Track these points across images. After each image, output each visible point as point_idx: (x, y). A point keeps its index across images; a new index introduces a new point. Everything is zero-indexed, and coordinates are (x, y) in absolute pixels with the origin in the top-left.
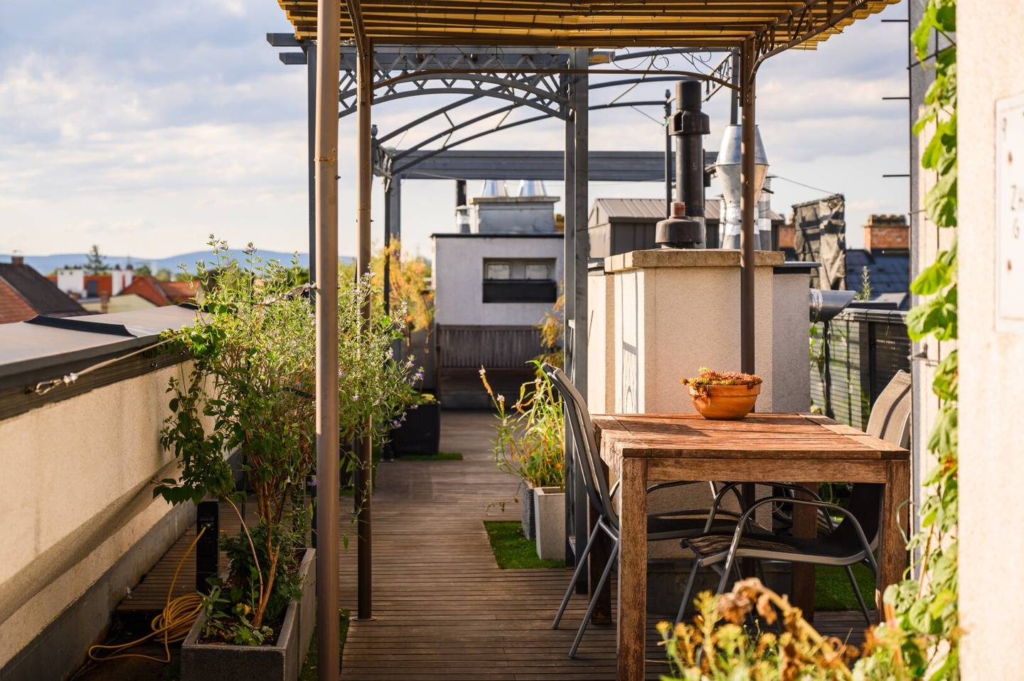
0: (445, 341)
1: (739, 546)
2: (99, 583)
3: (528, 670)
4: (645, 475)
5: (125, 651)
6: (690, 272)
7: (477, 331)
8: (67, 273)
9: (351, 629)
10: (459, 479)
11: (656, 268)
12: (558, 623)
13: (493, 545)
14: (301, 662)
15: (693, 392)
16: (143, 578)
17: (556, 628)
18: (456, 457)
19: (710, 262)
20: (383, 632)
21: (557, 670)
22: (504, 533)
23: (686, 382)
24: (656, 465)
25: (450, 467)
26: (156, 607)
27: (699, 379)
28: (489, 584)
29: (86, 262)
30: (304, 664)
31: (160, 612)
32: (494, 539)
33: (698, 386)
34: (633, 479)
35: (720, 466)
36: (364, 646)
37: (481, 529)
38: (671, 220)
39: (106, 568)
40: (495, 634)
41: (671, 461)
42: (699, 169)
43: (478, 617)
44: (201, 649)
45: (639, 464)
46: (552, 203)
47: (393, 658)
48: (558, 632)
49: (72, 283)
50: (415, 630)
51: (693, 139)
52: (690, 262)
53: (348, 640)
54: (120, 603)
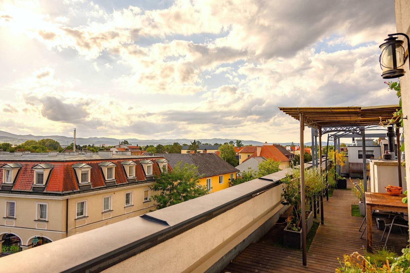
0: (351, 166)
1: (394, 223)
2: (277, 213)
3: (351, 240)
4: (371, 208)
5: (280, 225)
6: (387, 166)
7: (357, 164)
8: (288, 147)
9: (319, 226)
10: (349, 195)
11: (379, 165)
12: (360, 230)
13: (352, 211)
14: (308, 232)
15: (386, 190)
16: (286, 211)
17: (359, 231)
18: (350, 189)
19: (391, 164)
20: (325, 227)
21: (357, 241)
22: (355, 208)
23: (385, 188)
24: (374, 207)
25: (348, 192)
26: (286, 217)
27: (388, 187)
28: (349, 219)
29: (291, 144)
30: (309, 233)
31: (287, 218)
32: (352, 209)
33: (388, 189)
34: (369, 209)
35: (387, 208)
36: (321, 230)
37: (351, 206)
38: (385, 154)
39: (278, 210)
40: (347, 231)
41: (377, 206)
42: (393, 143)
43: (344, 227)
44: (287, 231)
45: (370, 206)
46: (373, 140)
47: (325, 233)
48: (359, 232)
49: (288, 148)
50: (331, 228)
51: (391, 137)
52: (386, 164)
53: (318, 228)
54: (281, 216)
